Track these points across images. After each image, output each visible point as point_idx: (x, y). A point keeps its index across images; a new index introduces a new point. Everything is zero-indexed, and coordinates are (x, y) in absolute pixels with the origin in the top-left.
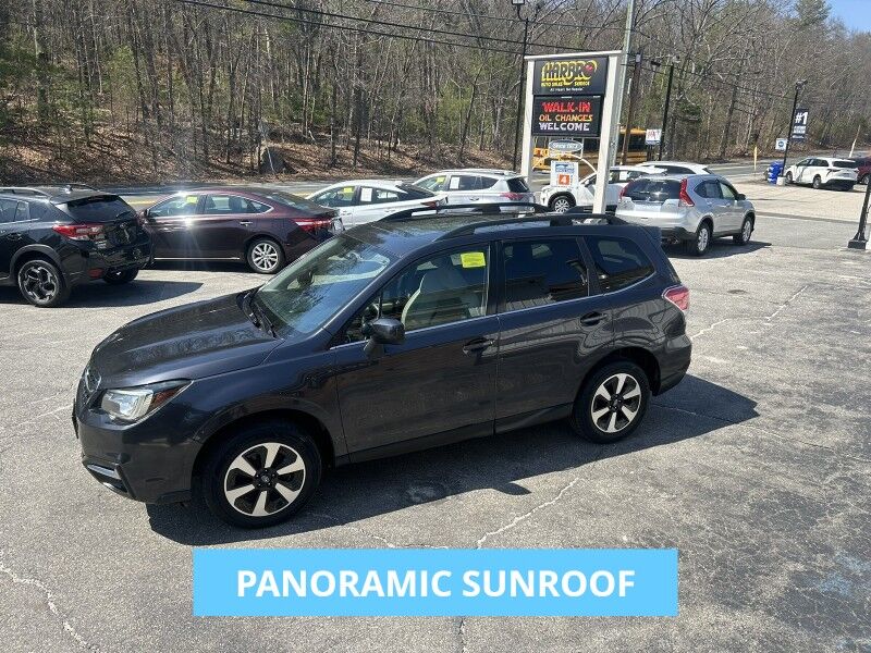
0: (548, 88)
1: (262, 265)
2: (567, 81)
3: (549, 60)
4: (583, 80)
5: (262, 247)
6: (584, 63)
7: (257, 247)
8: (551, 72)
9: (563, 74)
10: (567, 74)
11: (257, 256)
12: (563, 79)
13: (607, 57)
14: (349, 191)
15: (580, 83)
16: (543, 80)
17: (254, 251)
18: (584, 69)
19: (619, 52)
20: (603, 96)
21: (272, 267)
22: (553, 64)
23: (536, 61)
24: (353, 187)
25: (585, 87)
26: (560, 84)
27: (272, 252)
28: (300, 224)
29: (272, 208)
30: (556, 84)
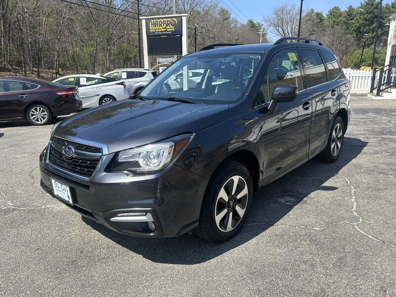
0: (154, 32)
1: (37, 120)
2: (163, 28)
3: (153, 19)
4: (171, 28)
5: (36, 110)
6: (170, 20)
7: (33, 110)
8: (155, 24)
9: (161, 25)
10: (162, 25)
11: (33, 115)
12: (161, 27)
13: (181, 17)
14: (73, 79)
15: (170, 30)
16: (151, 28)
17: (31, 112)
18: (170, 22)
19: (187, 14)
20: (181, 35)
21: (44, 121)
22: (155, 20)
23: (146, 19)
24: (74, 78)
25: (172, 31)
26: (160, 30)
27: (43, 111)
28: (59, 94)
29: (39, 86)
30: (158, 30)
